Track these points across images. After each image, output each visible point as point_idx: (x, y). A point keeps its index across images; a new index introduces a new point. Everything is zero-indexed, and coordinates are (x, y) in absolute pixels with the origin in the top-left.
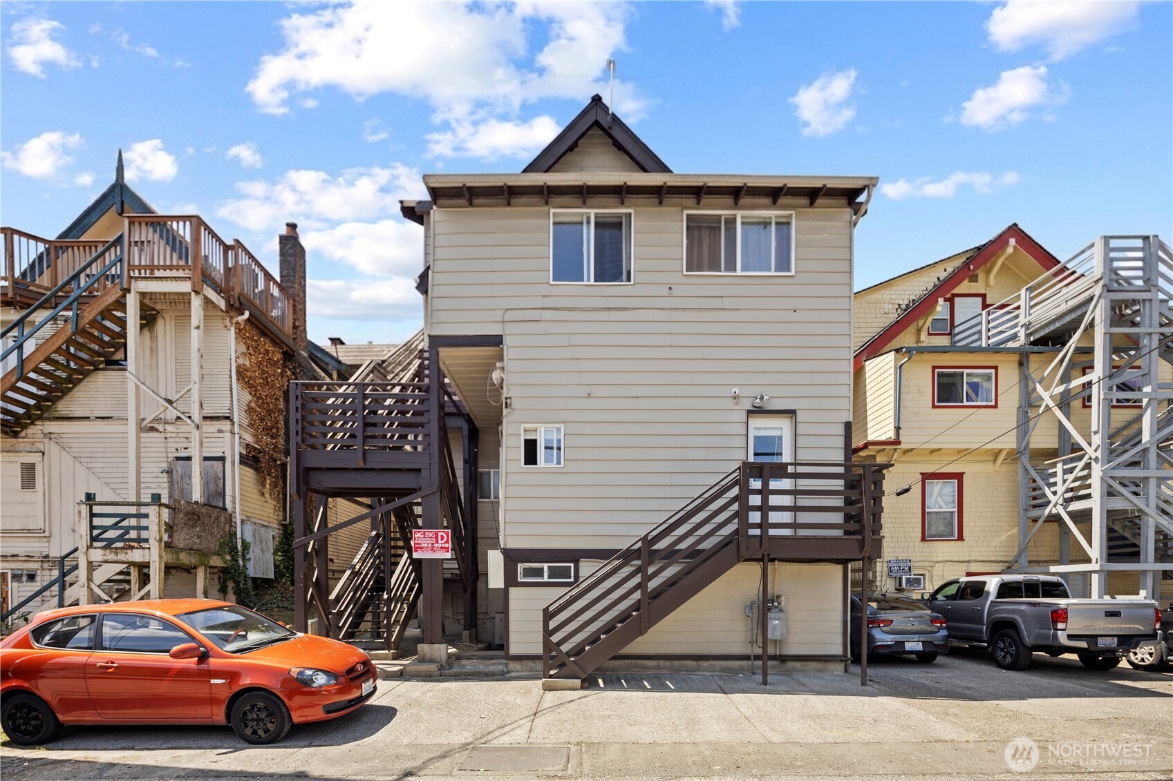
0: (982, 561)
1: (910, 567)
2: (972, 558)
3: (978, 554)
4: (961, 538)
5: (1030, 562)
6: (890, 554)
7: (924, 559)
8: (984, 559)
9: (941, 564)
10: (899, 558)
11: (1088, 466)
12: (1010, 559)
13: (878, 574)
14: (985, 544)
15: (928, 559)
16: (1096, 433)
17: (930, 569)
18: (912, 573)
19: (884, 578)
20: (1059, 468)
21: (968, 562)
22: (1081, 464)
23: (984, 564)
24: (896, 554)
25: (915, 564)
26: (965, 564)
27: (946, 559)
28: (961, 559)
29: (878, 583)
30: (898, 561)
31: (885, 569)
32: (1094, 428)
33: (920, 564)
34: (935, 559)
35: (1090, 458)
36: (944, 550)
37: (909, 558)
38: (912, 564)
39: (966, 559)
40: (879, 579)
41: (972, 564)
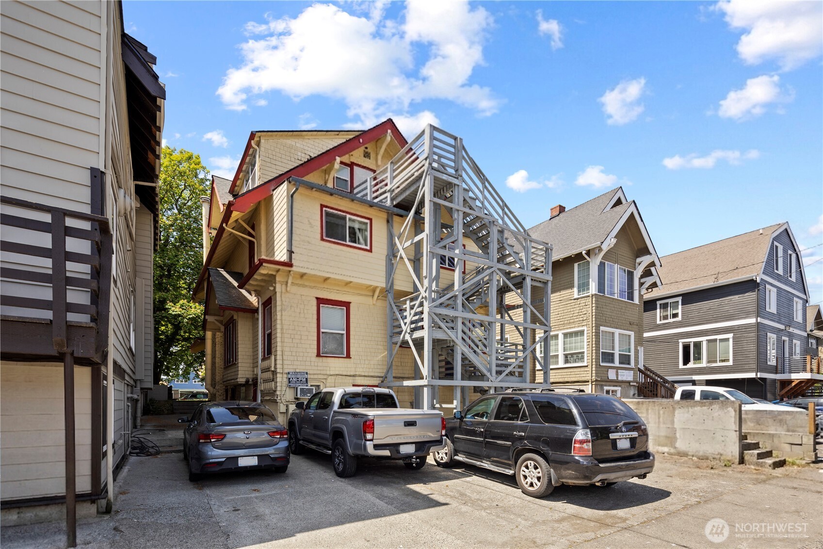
0: (364, 376)
1: (307, 379)
2: (357, 373)
3: (361, 370)
4: (348, 356)
5: (394, 377)
6: (289, 367)
7: (319, 372)
8: (366, 374)
9: (333, 377)
10: (297, 371)
11: (421, 304)
12: (383, 375)
13: (278, 384)
14: (367, 362)
15: (322, 372)
16: (426, 277)
17: (324, 381)
18: (309, 384)
19: (284, 388)
20: (407, 305)
21: (354, 376)
22: (417, 303)
23: (366, 378)
24: (295, 367)
25: (312, 377)
26: (351, 378)
27: (337, 373)
28: (349, 374)
29: (278, 393)
30: (296, 373)
31: (285, 380)
32: (424, 274)
33: (316, 377)
34: (328, 373)
35: (423, 298)
36: (336, 365)
37: (306, 371)
38: (309, 376)
39: (352, 373)
40: (279, 388)
41: (357, 378)
